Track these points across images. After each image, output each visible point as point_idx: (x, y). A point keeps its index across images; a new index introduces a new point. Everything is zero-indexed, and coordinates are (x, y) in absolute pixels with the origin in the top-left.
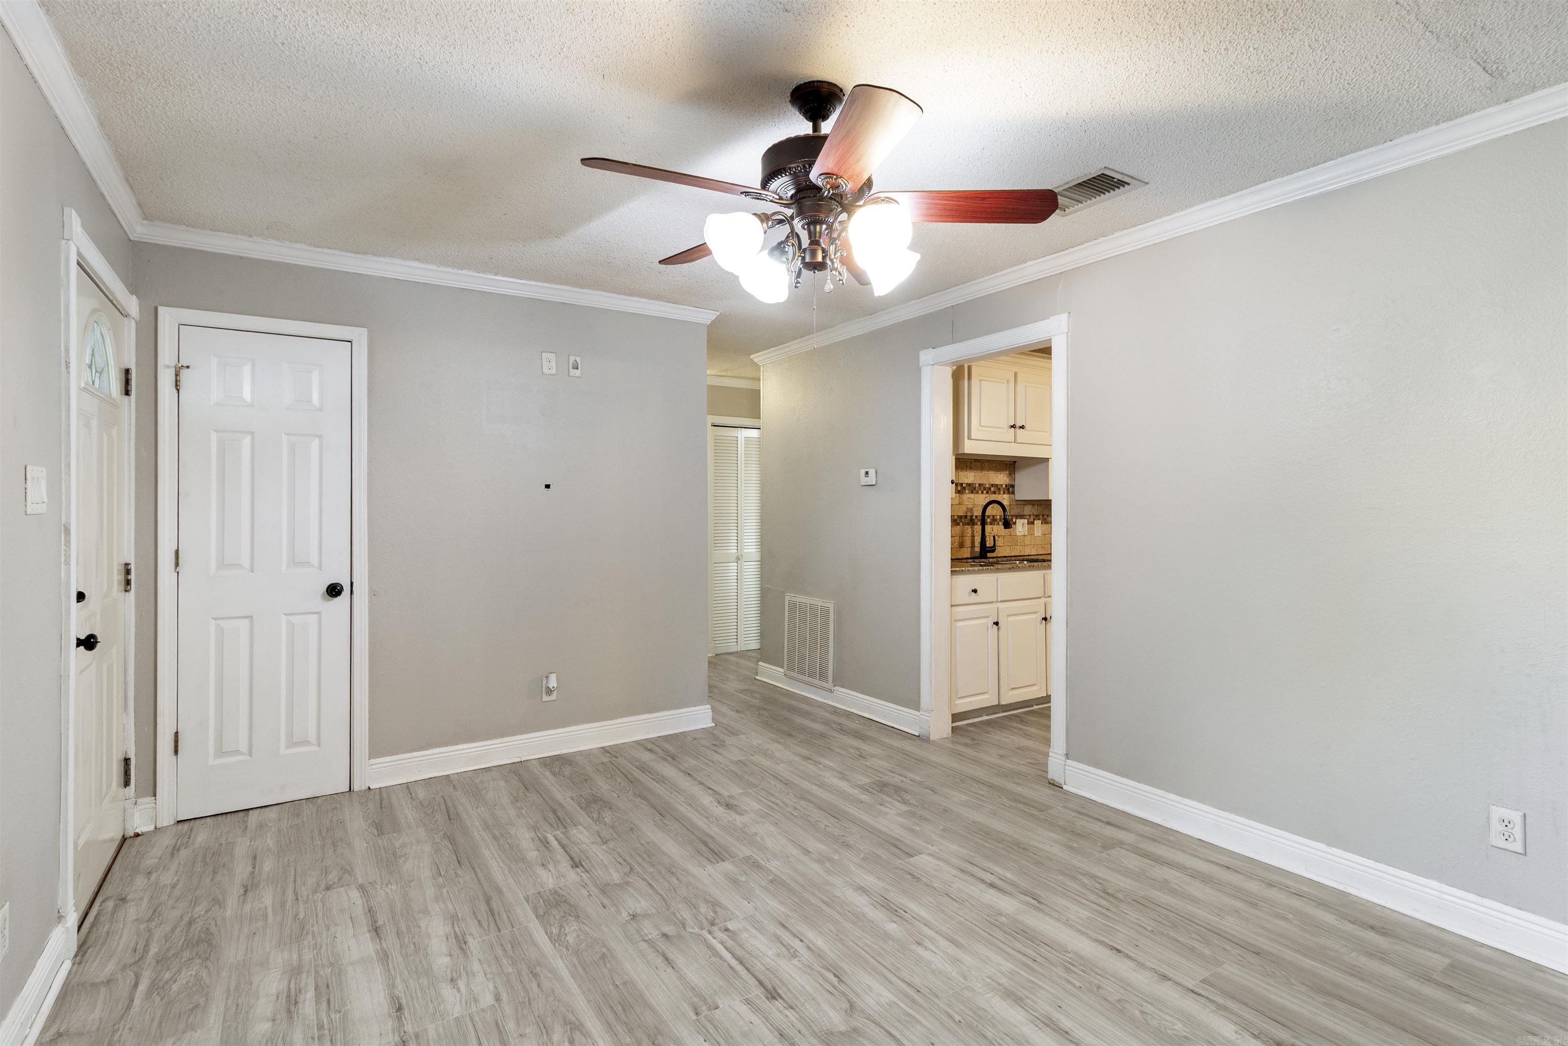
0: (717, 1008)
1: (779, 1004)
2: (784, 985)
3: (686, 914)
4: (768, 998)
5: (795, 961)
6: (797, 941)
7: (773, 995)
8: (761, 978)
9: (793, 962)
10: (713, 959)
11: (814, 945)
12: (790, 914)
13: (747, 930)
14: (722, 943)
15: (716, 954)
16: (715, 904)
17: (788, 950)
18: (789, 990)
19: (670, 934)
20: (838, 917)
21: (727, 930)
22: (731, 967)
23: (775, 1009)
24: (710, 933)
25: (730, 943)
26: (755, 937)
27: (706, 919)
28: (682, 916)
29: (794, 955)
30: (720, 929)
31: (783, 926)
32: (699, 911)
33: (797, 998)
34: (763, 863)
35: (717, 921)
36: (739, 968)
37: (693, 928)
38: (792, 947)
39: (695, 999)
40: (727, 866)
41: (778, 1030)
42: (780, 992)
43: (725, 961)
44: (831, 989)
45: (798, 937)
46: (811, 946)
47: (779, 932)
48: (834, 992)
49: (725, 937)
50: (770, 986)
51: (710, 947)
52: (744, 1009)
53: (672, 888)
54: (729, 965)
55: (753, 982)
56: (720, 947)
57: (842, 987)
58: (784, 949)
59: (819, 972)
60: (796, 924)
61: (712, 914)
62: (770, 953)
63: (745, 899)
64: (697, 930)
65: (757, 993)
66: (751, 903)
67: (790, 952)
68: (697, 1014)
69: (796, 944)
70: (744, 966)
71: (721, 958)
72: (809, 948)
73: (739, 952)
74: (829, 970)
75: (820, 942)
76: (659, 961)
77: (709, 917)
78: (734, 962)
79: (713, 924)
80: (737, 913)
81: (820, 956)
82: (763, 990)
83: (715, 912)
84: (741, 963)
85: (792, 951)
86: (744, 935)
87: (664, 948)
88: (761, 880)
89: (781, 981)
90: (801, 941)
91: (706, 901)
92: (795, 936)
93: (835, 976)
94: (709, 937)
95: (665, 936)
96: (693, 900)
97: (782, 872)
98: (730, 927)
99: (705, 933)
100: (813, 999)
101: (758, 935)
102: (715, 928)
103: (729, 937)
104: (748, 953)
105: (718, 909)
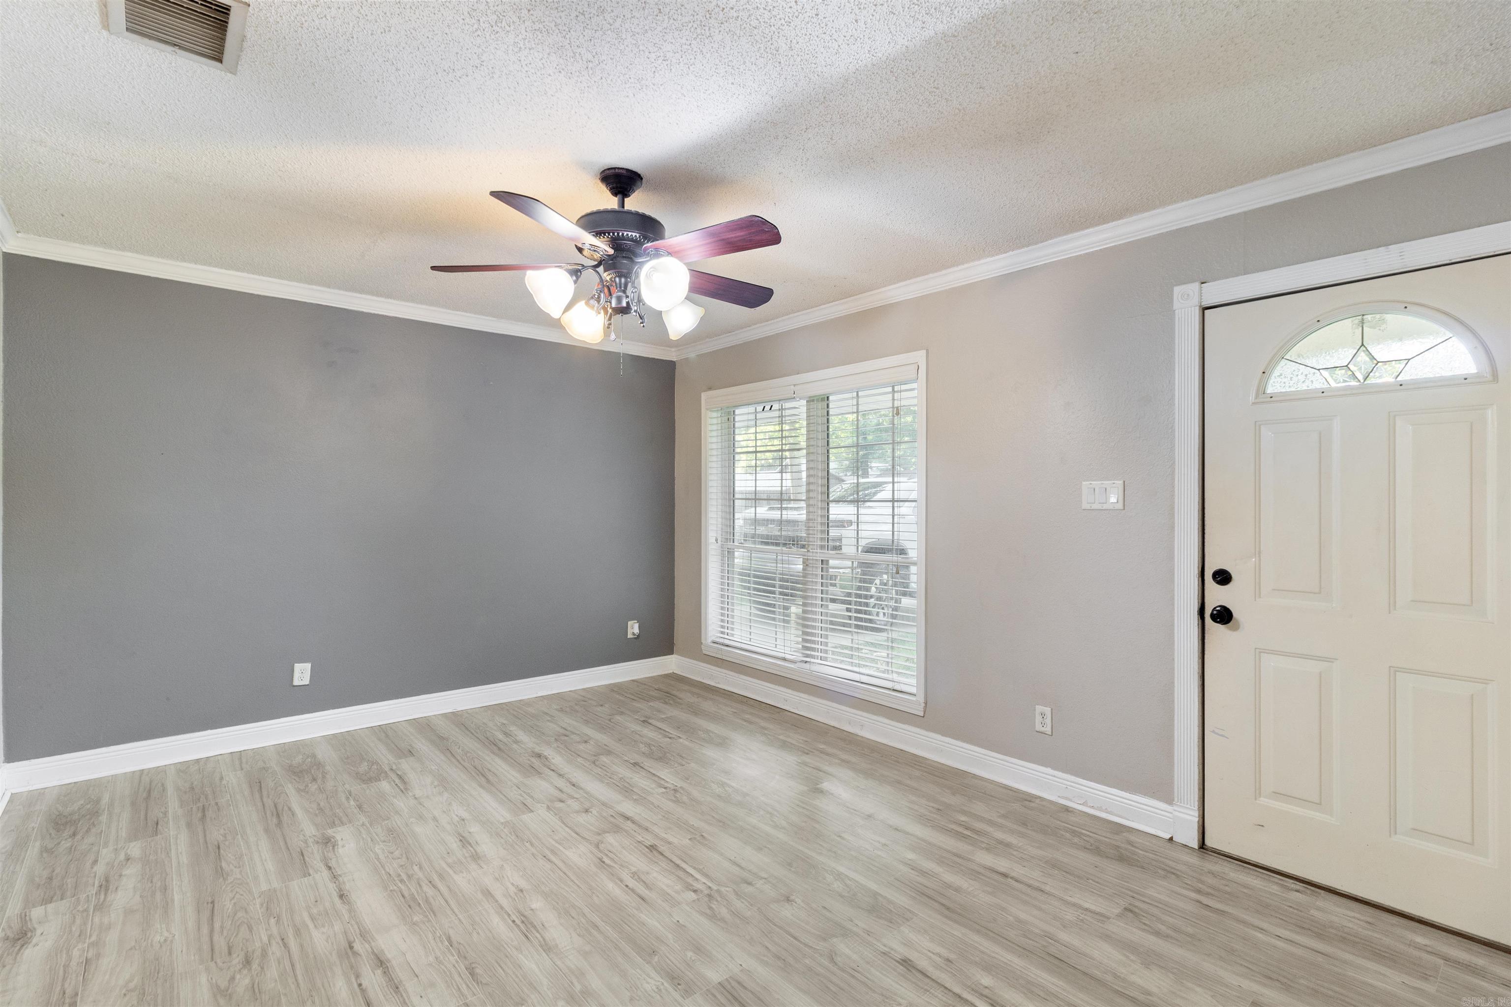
0: (690, 839)
1: (648, 843)
2: (644, 854)
3: (738, 904)
4: (656, 845)
5: (634, 869)
6: (630, 885)
7: (652, 848)
8: (661, 857)
9: (635, 869)
10: (701, 867)
11: (616, 884)
12: (635, 911)
13: (677, 892)
14: (697, 880)
15: (699, 871)
16: (713, 917)
17: (639, 878)
18: (640, 851)
19: (745, 885)
20: (586, 911)
21: (695, 891)
22: (685, 862)
23: (650, 840)
24: (710, 887)
25: (690, 880)
26: (668, 886)
27: (717, 901)
28: (743, 902)
29: (635, 875)
30: (702, 891)
31: (643, 899)
32: (728, 908)
33: (635, 847)
34: (665, 984)
35: (706, 899)
36: (678, 862)
37: (727, 891)
38: (636, 880)
39: (706, 842)
40: (714, 976)
41: (649, 831)
42: (647, 850)
43: (691, 866)
44: (610, 854)
45: (629, 889)
46: (619, 882)
47: (647, 892)
48: (607, 852)
49: (694, 884)
50: (655, 852)
51: (706, 876)
52: (671, 839)
53: (769, 936)
54: (687, 864)
55: (667, 854)
56: (698, 876)
57: (600, 855)
58: (643, 877)
59: (616, 863)
60: (630, 902)
61: (714, 906)
62: (655, 874)
63: (684, 926)
64: (723, 889)
65: (663, 848)
66: (676, 921)
67: (638, 876)
68: (702, 836)
69: (632, 883)
70: (675, 864)
71: (694, 868)
72: (621, 881)
73: (681, 874)
74: (607, 865)
75: (610, 886)
76: (744, 864)
77: (715, 903)
78: (684, 865)
79: (709, 896)
80: (688, 908)
81: (612, 875)
82: (659, 850)
83: (710, 908)
84: (678, 866)
85: (636, 877)
86: (678, 887)
87: (745, 873)
88: (668, 955)
89: (647, 857)
90: (627, 886)
91: (723, 920)
92: (633, 890)
93: (604, 862)
94: (710, 884)
95: (750, 884)
96: (738, 922)
97: (641, 969)
98: (693, 894)
99: (715, 887)
100: (623, 847)
101: (665, 888)
102: (706, 892)
103: (692, 885)
104: (673, 873)
105: (708, 911)
